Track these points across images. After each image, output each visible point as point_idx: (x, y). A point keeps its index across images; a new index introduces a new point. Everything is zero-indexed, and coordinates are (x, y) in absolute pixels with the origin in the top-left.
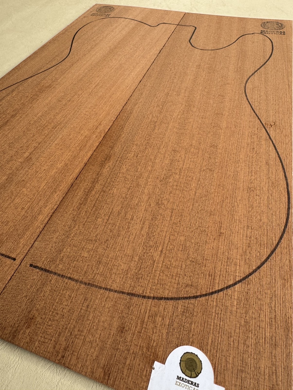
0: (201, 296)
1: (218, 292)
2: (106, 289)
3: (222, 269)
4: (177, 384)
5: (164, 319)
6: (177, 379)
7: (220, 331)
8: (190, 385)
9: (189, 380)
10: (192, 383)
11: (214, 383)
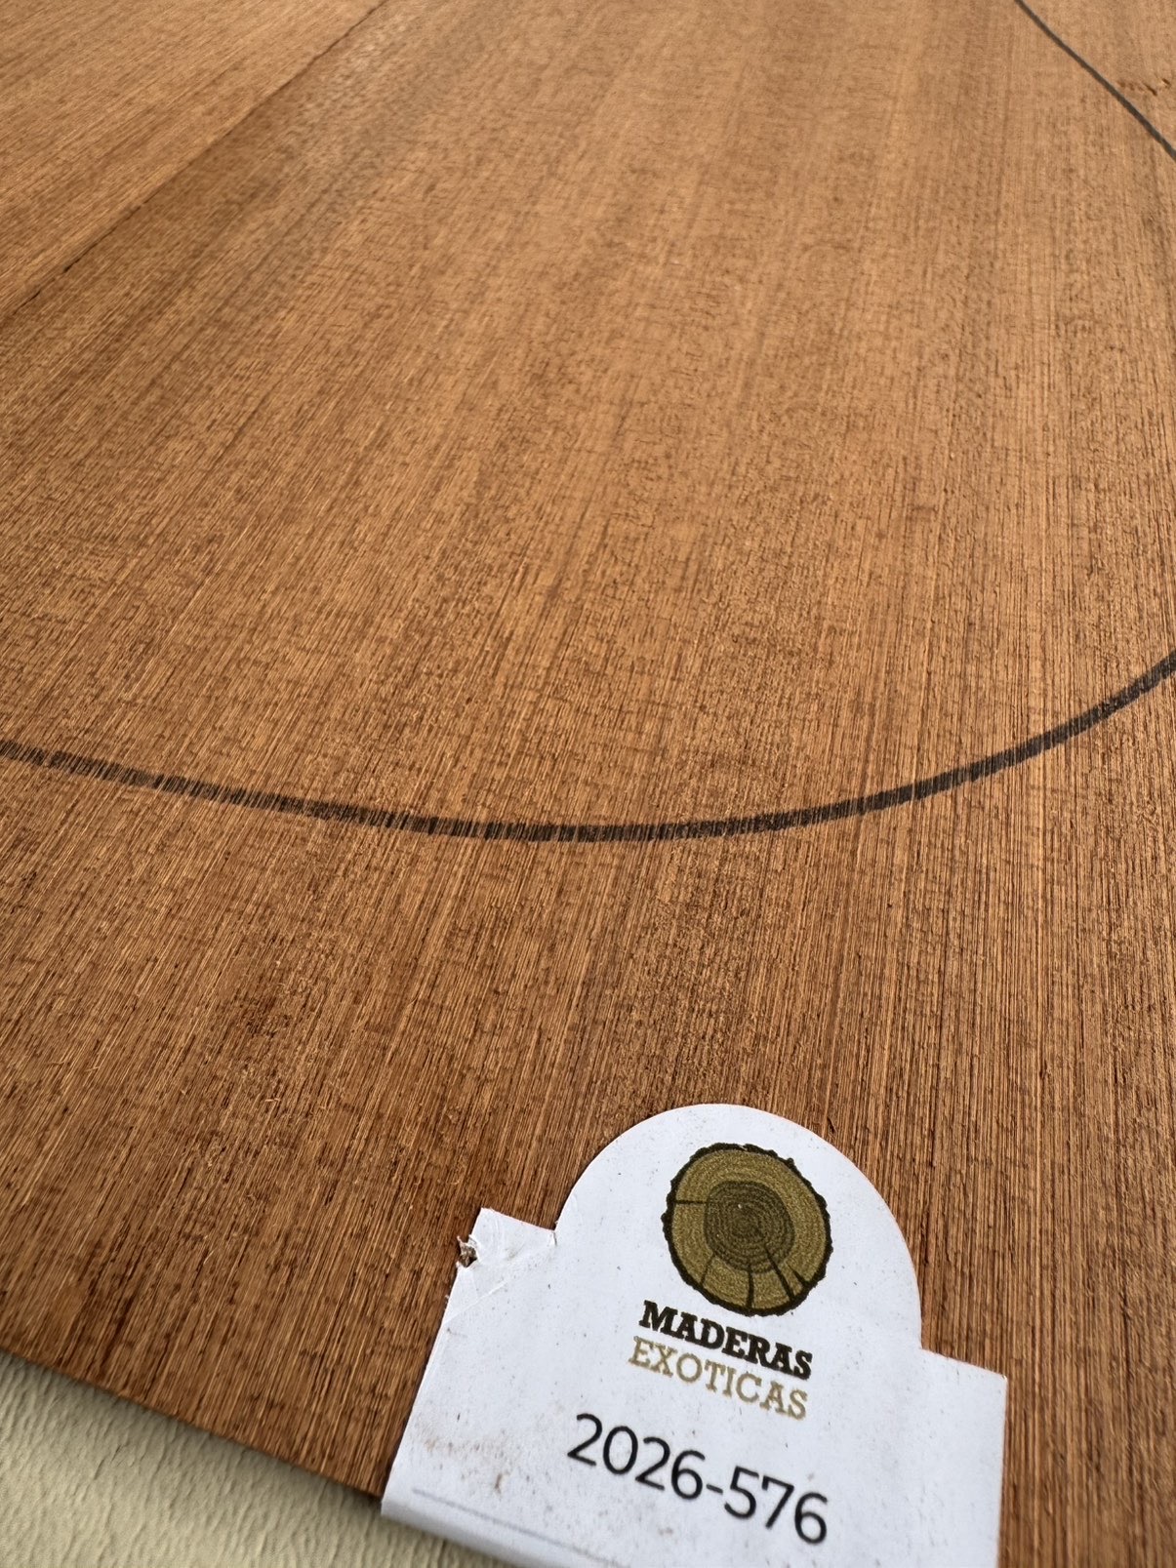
0: (807, 816)
1: (919, 796)
2: (175, 784)
3: (935, 679)
4: (642, 1358)
5: (560, 948)
6: (644, 1323)
7: (949, 1012)
8: (741, 1366)
9: (732, 1332)
10: (758, 1348)
11: (923, 1346)
